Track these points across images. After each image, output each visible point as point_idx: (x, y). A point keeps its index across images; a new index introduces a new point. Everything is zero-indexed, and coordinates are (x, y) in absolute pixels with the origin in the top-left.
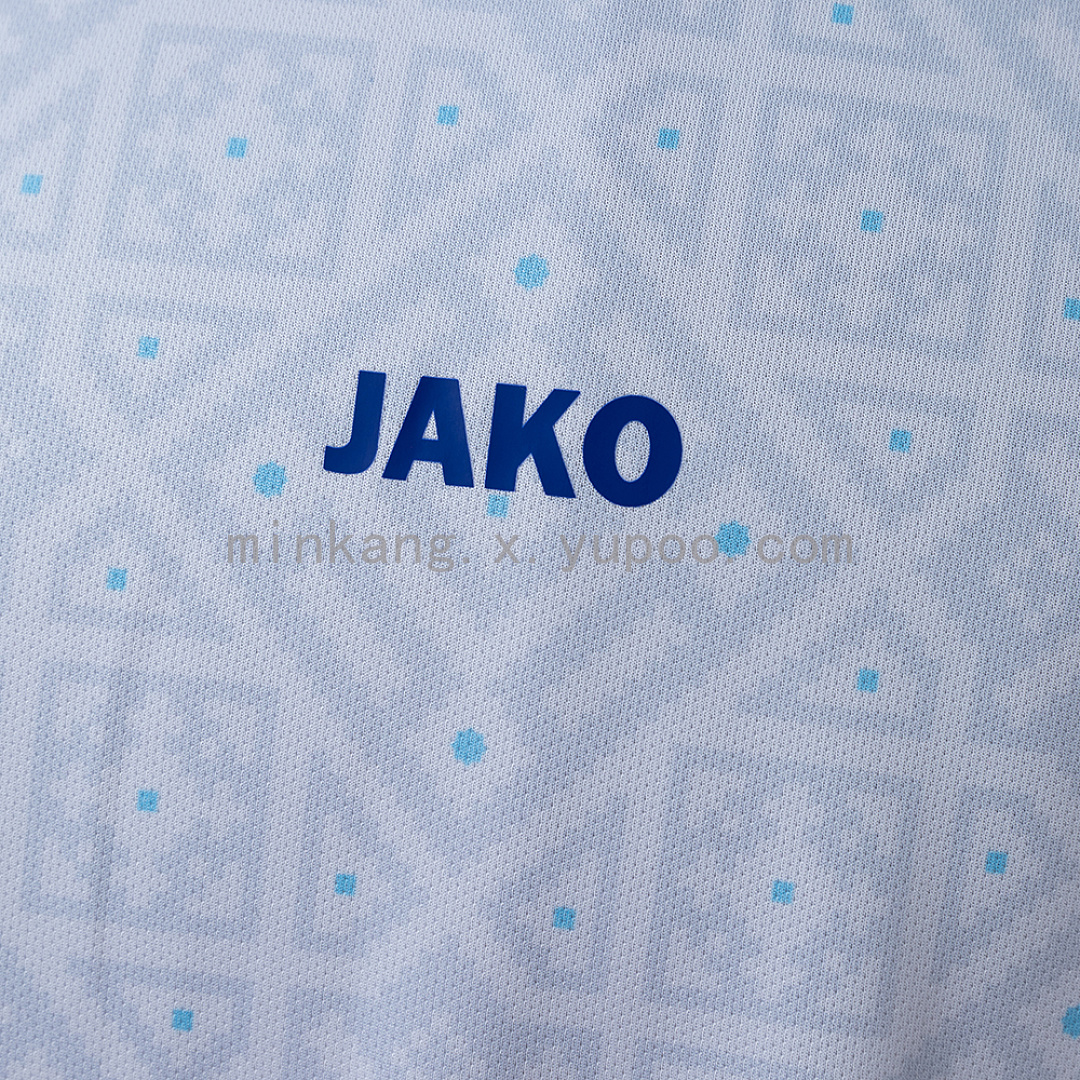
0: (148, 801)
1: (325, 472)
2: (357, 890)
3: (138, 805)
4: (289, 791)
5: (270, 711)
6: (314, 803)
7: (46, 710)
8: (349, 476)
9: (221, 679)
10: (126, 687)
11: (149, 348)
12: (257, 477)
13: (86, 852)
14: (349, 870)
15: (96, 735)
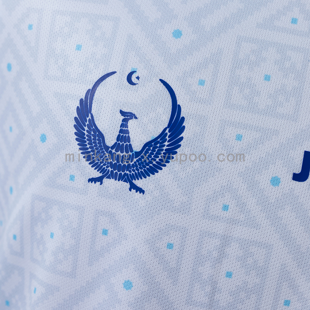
0: (229, 275)
1: (293, 181)
2: (290, 305)
3: (226, 276)
4: (273, 275)
5: (270, 251)
6: (281, 279)
7: (200, 245)
8: (300, 183)
9: (256, 240)
10: (226, 241)
11: (239, 138)
12: (271, 180)
13: (208, 289)
14: (289, 299)
15: (215, 254)
